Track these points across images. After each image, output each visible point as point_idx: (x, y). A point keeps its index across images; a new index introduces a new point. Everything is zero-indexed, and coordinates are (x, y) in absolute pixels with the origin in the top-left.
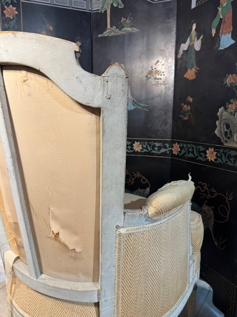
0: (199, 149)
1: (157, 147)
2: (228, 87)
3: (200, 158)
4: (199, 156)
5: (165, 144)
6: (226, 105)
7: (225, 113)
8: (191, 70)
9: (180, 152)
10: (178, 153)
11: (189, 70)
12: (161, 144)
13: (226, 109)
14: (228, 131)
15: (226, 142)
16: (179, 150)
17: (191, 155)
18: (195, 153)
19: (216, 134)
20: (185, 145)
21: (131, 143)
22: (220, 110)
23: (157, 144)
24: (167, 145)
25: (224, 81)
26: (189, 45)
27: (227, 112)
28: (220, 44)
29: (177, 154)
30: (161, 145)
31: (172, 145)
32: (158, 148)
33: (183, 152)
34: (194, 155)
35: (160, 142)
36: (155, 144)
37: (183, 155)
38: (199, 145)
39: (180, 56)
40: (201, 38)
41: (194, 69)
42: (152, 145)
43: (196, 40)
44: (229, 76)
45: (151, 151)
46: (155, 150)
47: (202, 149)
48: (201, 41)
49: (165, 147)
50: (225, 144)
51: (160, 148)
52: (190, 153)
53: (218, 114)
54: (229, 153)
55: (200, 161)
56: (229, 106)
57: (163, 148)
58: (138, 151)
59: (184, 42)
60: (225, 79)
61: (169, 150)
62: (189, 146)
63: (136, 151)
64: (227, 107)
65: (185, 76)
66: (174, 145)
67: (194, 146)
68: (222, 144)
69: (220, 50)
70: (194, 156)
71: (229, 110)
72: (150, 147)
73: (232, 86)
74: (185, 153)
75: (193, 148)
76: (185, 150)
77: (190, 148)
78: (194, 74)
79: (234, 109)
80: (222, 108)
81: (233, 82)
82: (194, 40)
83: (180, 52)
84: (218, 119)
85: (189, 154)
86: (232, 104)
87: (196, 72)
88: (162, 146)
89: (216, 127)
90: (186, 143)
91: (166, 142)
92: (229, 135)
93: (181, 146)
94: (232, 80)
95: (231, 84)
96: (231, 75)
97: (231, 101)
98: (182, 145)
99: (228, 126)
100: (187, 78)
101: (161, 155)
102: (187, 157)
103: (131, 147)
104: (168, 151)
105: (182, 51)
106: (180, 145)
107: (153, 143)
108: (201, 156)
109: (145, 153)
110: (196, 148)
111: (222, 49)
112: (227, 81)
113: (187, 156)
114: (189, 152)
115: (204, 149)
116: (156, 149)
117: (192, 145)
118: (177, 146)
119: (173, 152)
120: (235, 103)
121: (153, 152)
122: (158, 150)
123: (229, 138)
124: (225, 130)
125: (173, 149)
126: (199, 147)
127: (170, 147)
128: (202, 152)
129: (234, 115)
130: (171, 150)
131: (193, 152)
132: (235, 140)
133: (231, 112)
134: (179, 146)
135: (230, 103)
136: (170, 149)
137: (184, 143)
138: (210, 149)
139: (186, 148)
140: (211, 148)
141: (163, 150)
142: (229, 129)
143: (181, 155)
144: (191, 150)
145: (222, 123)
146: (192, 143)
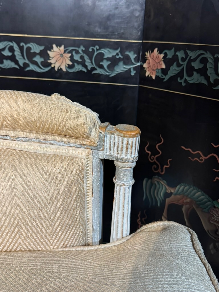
1: (108, 59)
5: (127, 53)
9: (164, 72)
10: (160, 75)
12: (118, 51)
16: (164, 67)
17: (196, 78)
20: (180, 54)
21: (42, 48)
23: (108, 53)
24: (132, 56)
29: (157, 77)
30: (117, 54)
31: (144, 55)
32: (109, 63)
33: (174, 70)
35: (114, 46)
36: (102, 51)
37: (173, 78)
42: (96, 54)
45: (93, 69)
46: (102, 67)
49: (127, 60)
51: (114, 62)
52: (195, 73)
57: (121, 63)
58: (60, 70)
61: (135, 69)
62: (192, 55)
63: (56, 69)
66: (148, 54)
67: (208, 55)
70: (205, 82)
72: (91, 59)
74: (180, 75)
75: (204, 61)
76: (179, 65)
77: (195, 60)
85: (190, 75)
88: (120, 56)
90: (184, 48)
91: (129, 46)
93: (170, 56)
98: (170, 54)
101: (115, 79)
102: (184, 84)
103: (42, 60)
104: (132, 70)
106: (166, 55)
107: (97, 50)
109: (79, 75)
113: (186, 81)
114: (190, 71)
116: (105, 64)
117: (201, 52)
118: (158, 58)
119: (146, 71)
121: (99, 71)
122: (109, 67)
125: (145, 65)
127: (137, 60)
130: (141, 66)
131: (203, 72)
134: (162, 56)
136: (139, 64)
137: (178, 48)
139: (183, 60)
141: (121, 68)
143: (167, 78)
144: (196, 65)
146: (200, 48)
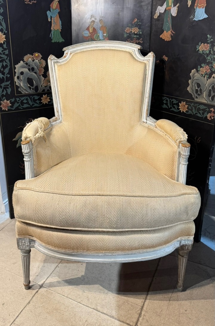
0: (173, 102)
2: (200, 53)
3: (173, 109)
4: (172, 108)
6: (198, 68)
7: (196, 74)
8: (167, 32)
11: (165, 32)
13: (197, 71)
14: (199, 89)
15: (197, 98)
17: (165, 106)
18: (169, 104)
19: (188, 90)
22: (192, 71)
25: (197, 47)
26: (166, 9)
27: (199, 74)
28: (195, 15)
34: (168, 106)
38: (172, 98)
39: (156, 17)
40: (177, 6)
41: (170, 32)
43: (173, 6)
44: (201, 44)
47: (175, 101)
48: (177, 8)
50: (196, 100)
52: (164, 104)
53: (191, 74)
54: (199, 107)
55: (173, 112)
56: (201, 69)
59: (162, 5)
60: (198, 46)
62: (163, 98)
64: (198, 69)
65: (161, 36)
67: (168, 99)
68: (193, 99)
69: (195, 20)
71: (200, 72)
73: (203, 53)
75: (167, 101)
77: (164, 100)
78: (170, 37)
79: (205, 72)
80: (195, 69)
81: (205, 50)
82: (171, 6)
83: (156, 13)
84: (190, 79)
86: (203, 68)
87: (172, 35)
89: (189, 85)
90: (161, 96)
92: (199, 93)
94: (204, 48)
95: (203, 51)
96: (203, 44)
97: (202, 65)
99: (199, 85)
100: (163, 39)
105: (159, 13)
108: (174, 107)
110: (170, 101)
111: (196, 20)
112: (200, 48)
115: (177, 102)
117: (166, 98)
120: (206, 67)
123: (199, 95)
124: (196, 88)
126: (172, 100)
128: (175, 104)
129: (204, 77)
131: (166, 104)
132: (204, 97)
133: (202, 75)
135: (201, 67)
138: (182, 102)
140: (184, 101)
142: (200, 88)
144: (165, 102)
145: (194, 82)
146: (166, 96)
